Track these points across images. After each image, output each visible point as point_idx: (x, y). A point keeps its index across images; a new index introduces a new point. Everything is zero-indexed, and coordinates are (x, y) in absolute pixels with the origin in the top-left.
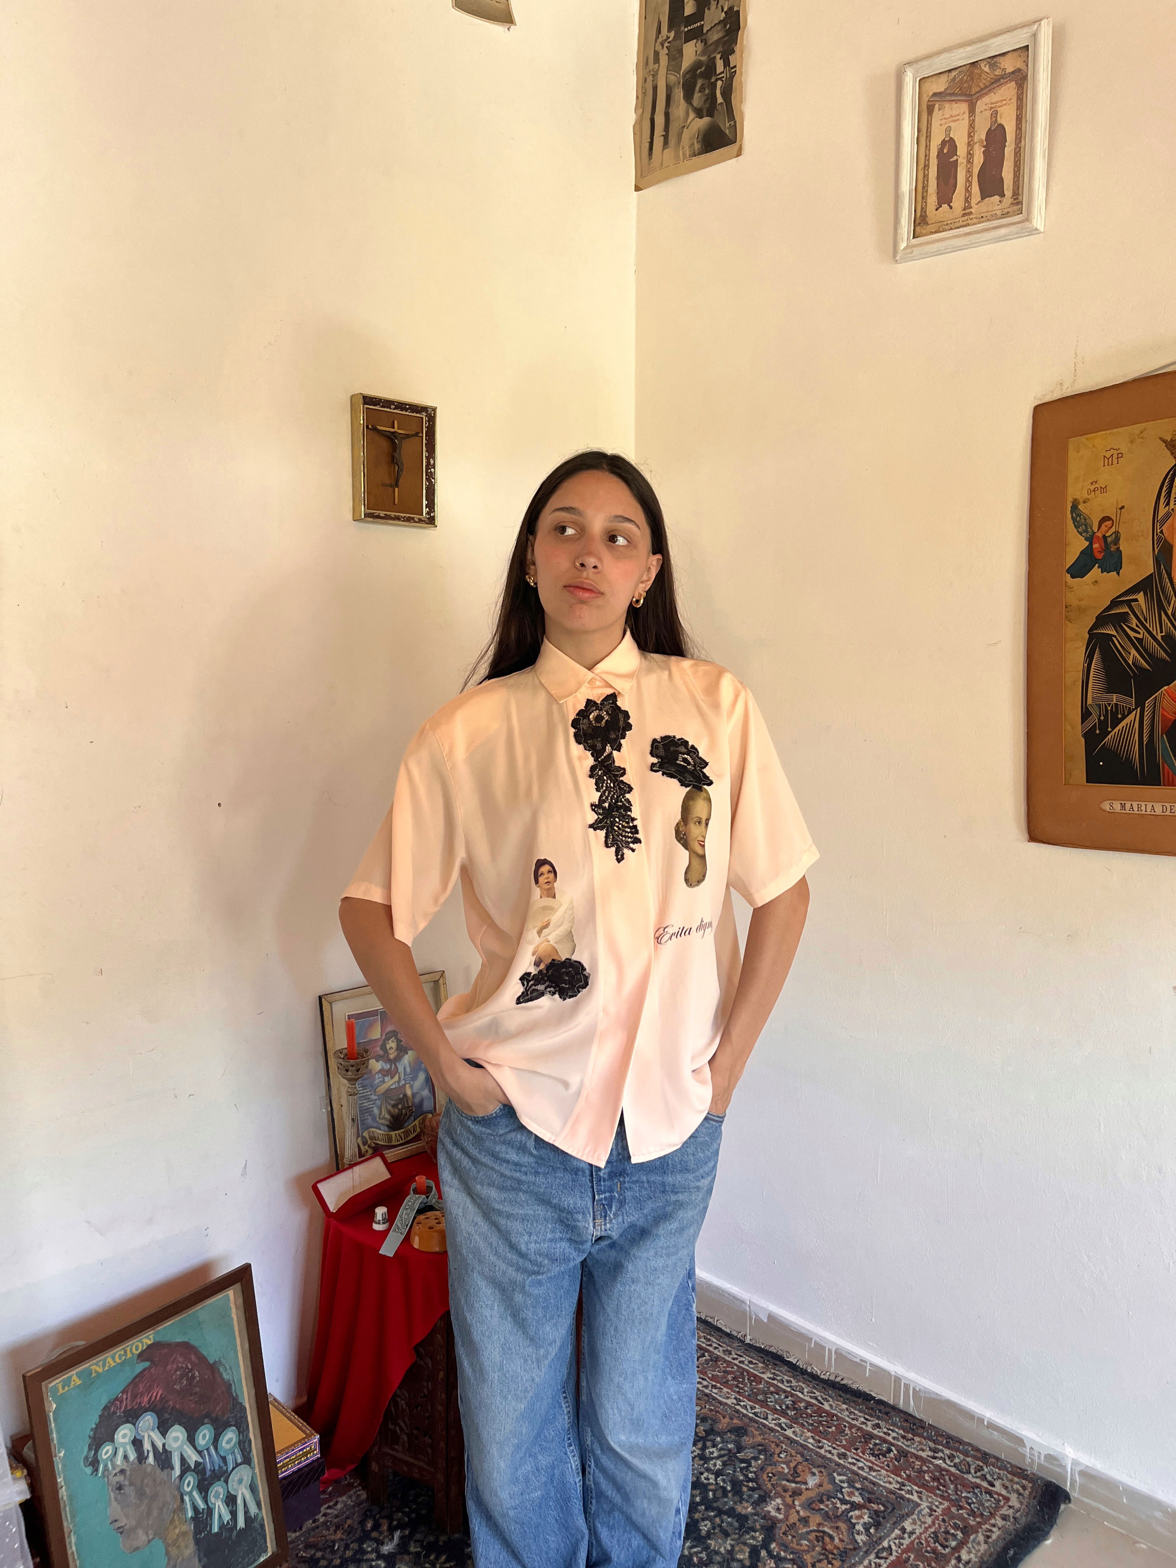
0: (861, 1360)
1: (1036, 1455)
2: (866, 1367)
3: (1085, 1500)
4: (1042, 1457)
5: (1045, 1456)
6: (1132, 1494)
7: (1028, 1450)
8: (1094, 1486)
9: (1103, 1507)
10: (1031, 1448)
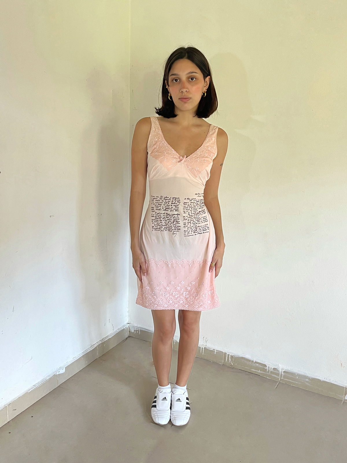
0: (213, 349)
1: (270, 369)
2: (215, 351)
3: (285, 379)
4: (272, 369)
5: (273, 369)
6: (299, 375)
7: (267, 368)
8: (288, 375)
9: (291, 381)
10: (269, 367)
